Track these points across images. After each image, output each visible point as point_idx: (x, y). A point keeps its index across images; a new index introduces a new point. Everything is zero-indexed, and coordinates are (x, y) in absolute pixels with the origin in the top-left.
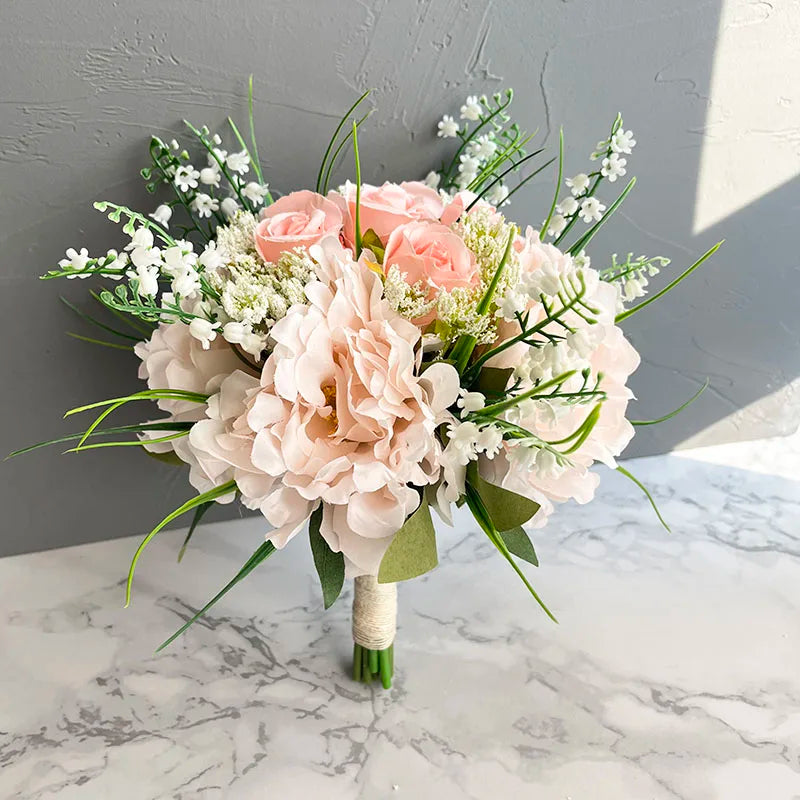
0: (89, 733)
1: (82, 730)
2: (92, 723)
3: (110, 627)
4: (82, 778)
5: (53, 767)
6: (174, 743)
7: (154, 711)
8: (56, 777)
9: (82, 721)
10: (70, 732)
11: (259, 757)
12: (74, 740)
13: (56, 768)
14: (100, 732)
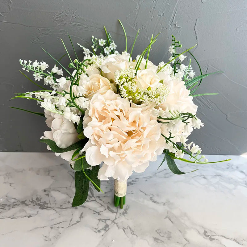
0: (36, 204)
1: (35, 203)
2: (38, 201)
3: (53, 176)
4: (30, 216)
5: (24, 211)
6: (57, 212)
7: (55, 202)
8: (23, 214)
9: (36, 201)
10: (32, 203)
11: (78, 222)
12: (32, 205)
13: (25, 212)
14: (39, 205)
